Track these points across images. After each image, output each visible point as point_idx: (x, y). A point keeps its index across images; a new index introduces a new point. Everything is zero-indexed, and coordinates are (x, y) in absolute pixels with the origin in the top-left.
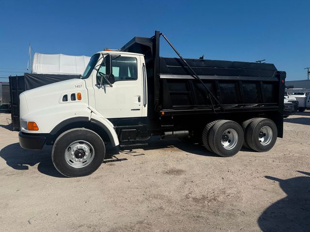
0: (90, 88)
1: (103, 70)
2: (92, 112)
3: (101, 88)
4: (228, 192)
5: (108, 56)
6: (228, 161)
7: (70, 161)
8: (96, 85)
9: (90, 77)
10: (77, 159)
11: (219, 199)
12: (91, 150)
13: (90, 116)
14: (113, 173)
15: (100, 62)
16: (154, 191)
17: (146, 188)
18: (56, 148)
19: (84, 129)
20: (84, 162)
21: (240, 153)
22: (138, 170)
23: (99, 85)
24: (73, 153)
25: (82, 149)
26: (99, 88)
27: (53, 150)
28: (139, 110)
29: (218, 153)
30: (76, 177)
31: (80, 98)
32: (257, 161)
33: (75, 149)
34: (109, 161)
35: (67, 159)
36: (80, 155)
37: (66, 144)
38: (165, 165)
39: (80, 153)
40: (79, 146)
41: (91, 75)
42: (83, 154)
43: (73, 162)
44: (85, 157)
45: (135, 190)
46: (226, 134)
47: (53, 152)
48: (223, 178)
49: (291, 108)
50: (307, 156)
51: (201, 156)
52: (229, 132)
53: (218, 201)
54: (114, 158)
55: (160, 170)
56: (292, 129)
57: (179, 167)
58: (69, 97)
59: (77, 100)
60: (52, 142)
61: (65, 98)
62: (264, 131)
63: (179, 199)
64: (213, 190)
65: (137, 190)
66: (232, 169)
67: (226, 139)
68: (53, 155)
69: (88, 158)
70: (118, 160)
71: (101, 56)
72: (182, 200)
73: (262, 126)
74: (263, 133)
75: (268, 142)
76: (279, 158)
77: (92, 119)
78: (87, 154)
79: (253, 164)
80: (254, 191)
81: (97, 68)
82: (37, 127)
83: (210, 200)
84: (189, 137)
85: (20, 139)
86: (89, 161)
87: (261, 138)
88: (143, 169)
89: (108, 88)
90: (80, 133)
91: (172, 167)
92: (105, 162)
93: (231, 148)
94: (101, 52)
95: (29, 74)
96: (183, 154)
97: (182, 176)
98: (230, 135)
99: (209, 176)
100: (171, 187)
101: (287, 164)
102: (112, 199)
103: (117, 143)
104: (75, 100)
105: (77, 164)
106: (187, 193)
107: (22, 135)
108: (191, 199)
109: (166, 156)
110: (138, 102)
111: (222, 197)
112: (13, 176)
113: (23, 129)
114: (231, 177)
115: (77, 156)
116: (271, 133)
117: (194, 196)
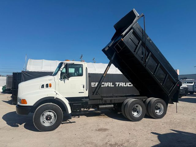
0: (57, 81)
1: (64, 71)
2: (57, 94)
3: (62, 81)
4: (131, 141)
5: (67, 64)
6: (136, 124)
7: (43, 122)
8: (60, 79)
9: (57, 75)
10: (47, 121)
11: (124, 145)
12: (55, 116)
13: (56, 96)
14: (67, 130)
15: (63, 66)
16: (88, 140)
17: (84, 138)
18: (36, 114)
19: (51, 103)
20: (51, 123)
21: (144, 119)
22: (82, 128)
23: (62, 79)
24: (45, 117)
25: (50, 115)
26: (61, 80)
27: (34, 115)
28: (83, 92)
29: (130, 119)
30: (46, 131)
31: (51, 86)
32: (153, 124)
33: (46, 115)
34: (65, 123)
35: (41, 121)
36: (49, 118)
37: (41, 112)
38: (98, 126)
39: (49, 117)
40: (49, 113)
41: (58, 74)
42: (51, 118)
43: (44, 123)
44: (51, 120)
45: (78, 139)
46: (135, 107)
47: (34, 117)
48: (130, 134)
49: (183, 92)
50: (184, 122)
51: (121, 121)
52: (137, 107)
53: (124, 146)
54: (68, 121)
55: (94, 129)
56: (181, 105)
57: (106, 127)
58: (45, 86)
59: (49, 87)
60: (34, 111)
61: (43, 86)
62: (159, 106)
63: (102, 144)
64: (122, 140)
65: (79, 139)
66: (137, 128)
67: (135, 110)
68: (33, 118)
69: (53, 120)
70: (70, 122)
71: (63, 64)
72: (103, 145)
73: (157, 103)
74: (158, 107)
75: (161, 113)
76: (167, 123)
77: (56, 98)
78: (52, 118)
79: (150, 126)
80: (146, 141)
81: (61, 70)
82: (26, 102)
83: (119, 145)
84: (114, 109)
85: (16, 109)
86: (54, 122)
87: (157, 110)
88: (84, 128)
89: (66, 81)
90: (49, 106)
91: (102, 127)
92: (63, 124)
93: (138, 116)
94: (63, 62)
95: (24, 72)
96: (110, 120)
97: (107, 132)
98: (138, 108)
99: (122, 132)
100: (98, 138)
101: (171, 126)
102: (64, 144)
103: (70, 112)
104: (48, 87)
105: (47, 124)
106: (107, 141)
107: (18, 107)
108: (108, 144)
109: (100, 121)
110: (83, 88)
111: (126, 144)
112: (11, 130)
113: (19, 103)
114: (135, 133)
115: (47, 119)
116: (162, 107)
117: (110, 143)
